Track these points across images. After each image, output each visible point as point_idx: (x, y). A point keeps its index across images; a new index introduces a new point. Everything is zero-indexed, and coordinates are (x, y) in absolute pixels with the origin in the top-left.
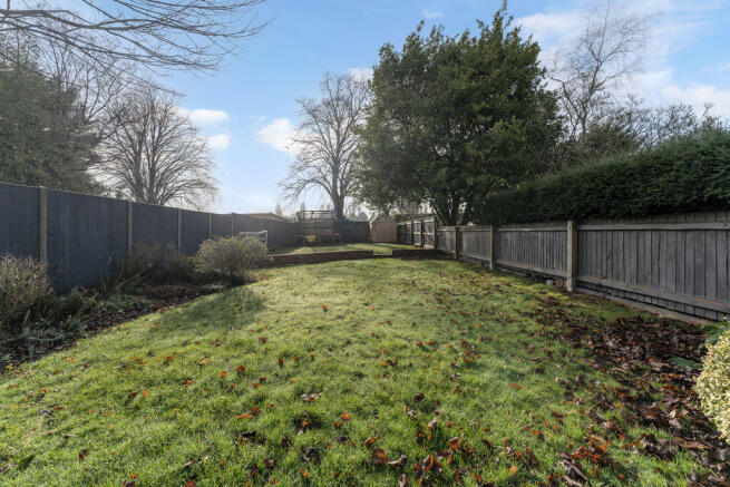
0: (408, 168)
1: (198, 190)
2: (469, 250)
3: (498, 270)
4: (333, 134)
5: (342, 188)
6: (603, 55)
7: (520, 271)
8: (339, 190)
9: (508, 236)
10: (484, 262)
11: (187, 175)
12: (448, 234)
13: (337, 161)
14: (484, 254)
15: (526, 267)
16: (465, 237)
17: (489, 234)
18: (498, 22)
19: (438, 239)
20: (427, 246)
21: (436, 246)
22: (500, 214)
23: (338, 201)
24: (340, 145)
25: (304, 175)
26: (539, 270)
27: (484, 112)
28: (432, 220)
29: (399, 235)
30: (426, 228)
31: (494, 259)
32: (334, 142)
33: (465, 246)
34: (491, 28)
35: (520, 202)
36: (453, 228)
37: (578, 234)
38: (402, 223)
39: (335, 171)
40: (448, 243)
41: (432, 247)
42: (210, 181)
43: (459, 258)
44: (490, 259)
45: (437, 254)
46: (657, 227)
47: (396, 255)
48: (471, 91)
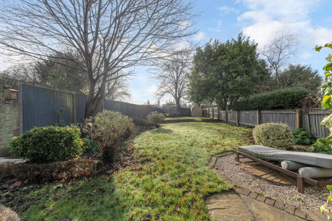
0: (207, 90)
1: (124, 96)
2: (230, 119)
3: (239, 125)
4: (175, 73)
5: (179, 94)
6: (282, 48)
7: (246, 125)
8: (178, 95)
9: (243, 114)
10: (235, 123)
11: (120, 90)
12: (223, 114)
13: (176, 84)
14: (235, 120)
15: (247, 124)
16: (229, 114)
17: (236, 113)
18: (240, 38)
19: (219, 115)
20: (215, 118)
21: (218, 118)
22: (239, 107)
23: (178, 100)
24: (178, 78)
25: (163, 90)
26: (251, 125)
27: (235, 72)
28: (217, 108)
29: (203, 113)
30: (215, 111)
31: (238, 122)
32: (175, 76)
33: (229, 118)
34: (237, 40)
35: (244, 104)
36: (224, 111)
37: (260, 114)
38: (204, 109)
39: (176, 88)
40: (223, 117)
41: (217, 118)
42: (128, 92)
43: (227, 122)
44: (237, 122)
45: (219, 121)
46: (280, 112)
47: (203, 121)
48: (229, 65)
